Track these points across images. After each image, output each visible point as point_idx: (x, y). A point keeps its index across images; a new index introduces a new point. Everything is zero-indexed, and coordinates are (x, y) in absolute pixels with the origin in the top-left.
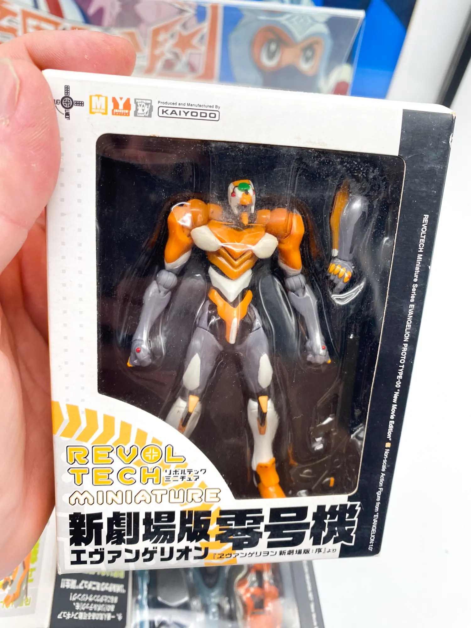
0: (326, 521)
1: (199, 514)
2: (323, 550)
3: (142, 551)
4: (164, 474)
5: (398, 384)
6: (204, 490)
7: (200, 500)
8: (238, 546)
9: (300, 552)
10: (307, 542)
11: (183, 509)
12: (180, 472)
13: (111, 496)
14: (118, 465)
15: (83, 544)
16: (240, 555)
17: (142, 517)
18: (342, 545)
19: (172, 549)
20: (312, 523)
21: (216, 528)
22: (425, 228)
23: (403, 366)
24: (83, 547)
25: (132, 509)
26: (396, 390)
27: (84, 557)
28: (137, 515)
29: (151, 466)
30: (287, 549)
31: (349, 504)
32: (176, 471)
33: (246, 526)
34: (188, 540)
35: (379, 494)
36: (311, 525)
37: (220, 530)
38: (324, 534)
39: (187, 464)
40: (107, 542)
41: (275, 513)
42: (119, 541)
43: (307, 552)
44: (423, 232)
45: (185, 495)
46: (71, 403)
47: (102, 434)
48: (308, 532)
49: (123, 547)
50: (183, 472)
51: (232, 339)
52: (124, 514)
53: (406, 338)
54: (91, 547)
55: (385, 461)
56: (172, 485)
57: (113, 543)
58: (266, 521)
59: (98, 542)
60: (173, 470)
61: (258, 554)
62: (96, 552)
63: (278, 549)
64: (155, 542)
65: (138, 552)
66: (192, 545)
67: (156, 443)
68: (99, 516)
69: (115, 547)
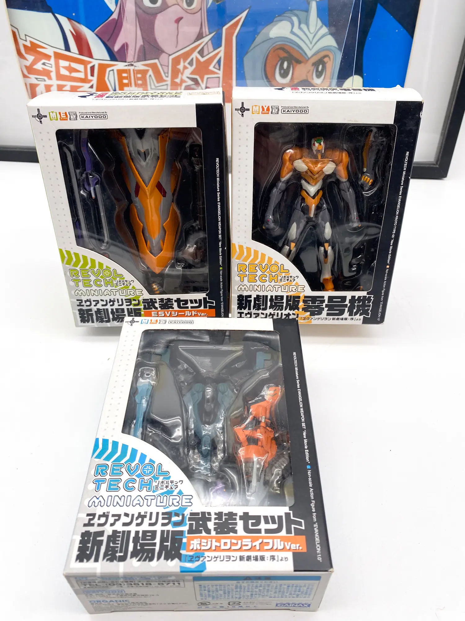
0: (356, 304)
1: (295, 297)
2: (354, 319)
3: (268, 314)
4: (279, 278)
5: (393, 236)
6: (297, 285)
7: (295, 291)
8: (312, 314)
9: (342, 319)
10: (346, 314)
11: (287, 294)
12: (286, 277)
13: (256, 287)
14: (259, 273)
15: (243, 309)
16: (314, 319)
17: (269, 298)
18: (364, 316)
19: (282, 313)
20: (349, 305)
21: (302, 304)
22: (407, 158)
23: (396, 227)
24: (243, 311)
25: (265, 294)
26: (392, 239)
27: (243, 315)
28: (267, 296)
29: (273, 274)
30: (336, 317)
31: (368, 296)
32: (285, 277)
33: (317, 304)
34: (289, 310)
35: (383, 291)
36: (348, 306)
37: (304, 305)
38: (355, 311)
39: (290, 273)
40: (253, 309)
41: (331, 298)
42: (259, 309)
43: (346, 319)
44: (406, 160)
45: (289, 288)
46: (240, 244)
47: (253, 258)
48: (347, 309)
49: (260, 311)
50: (288, 277)
51: (312, 215)
52: (261, 296)
53: (397, 213)
54: (246, 311)
55: (386, 275)
56: (283, 283)
57: (256, 310)
58: (326, 302)
59: (249, 309)
60: (283, 276)
61: (322, 319)
62: (248, 313)
63: (332, 317)
64: (274, 310)
65: (266, 314)
66: (291, 312)
67: (276, 264)
68: (250, 296)
69: (257, 312)
